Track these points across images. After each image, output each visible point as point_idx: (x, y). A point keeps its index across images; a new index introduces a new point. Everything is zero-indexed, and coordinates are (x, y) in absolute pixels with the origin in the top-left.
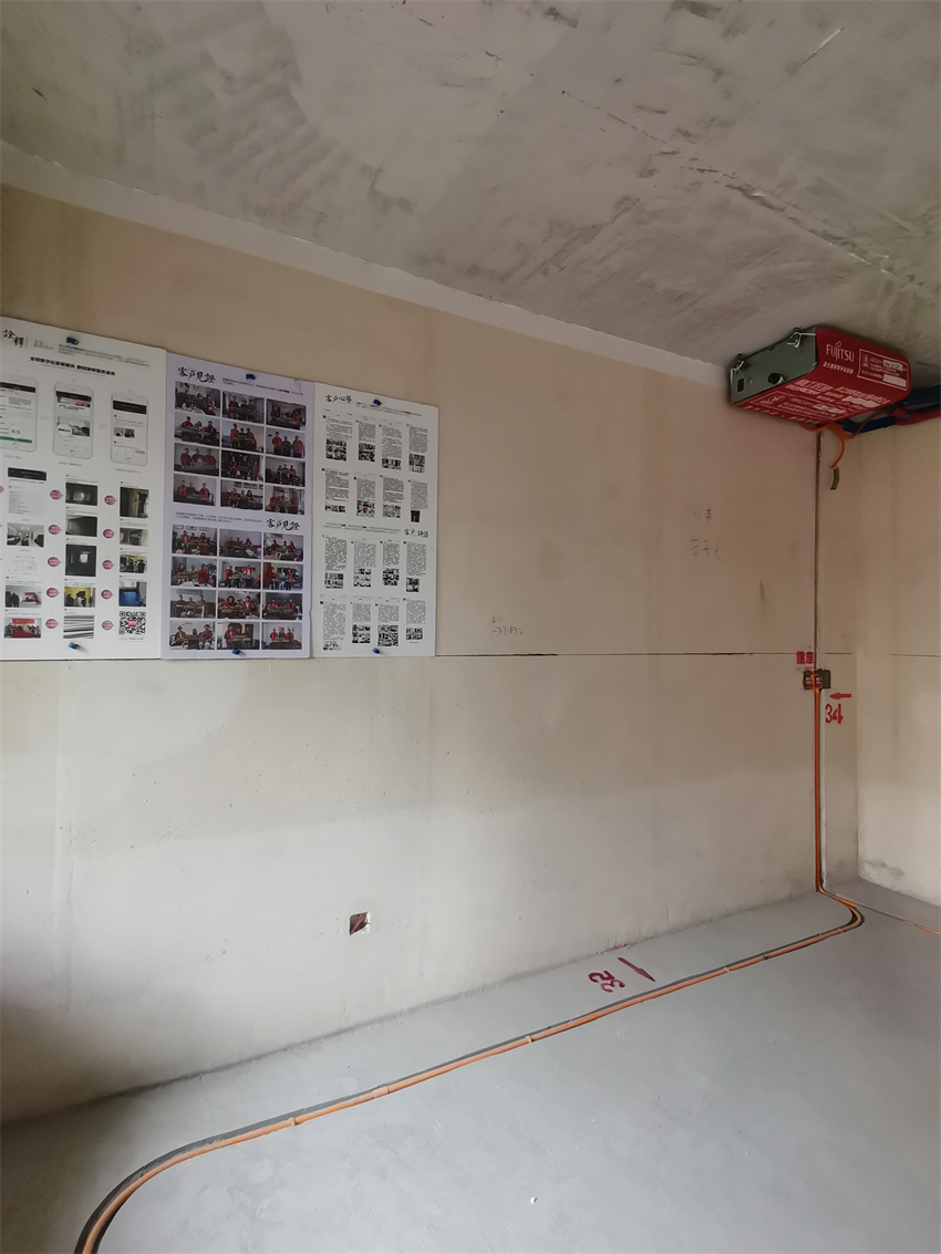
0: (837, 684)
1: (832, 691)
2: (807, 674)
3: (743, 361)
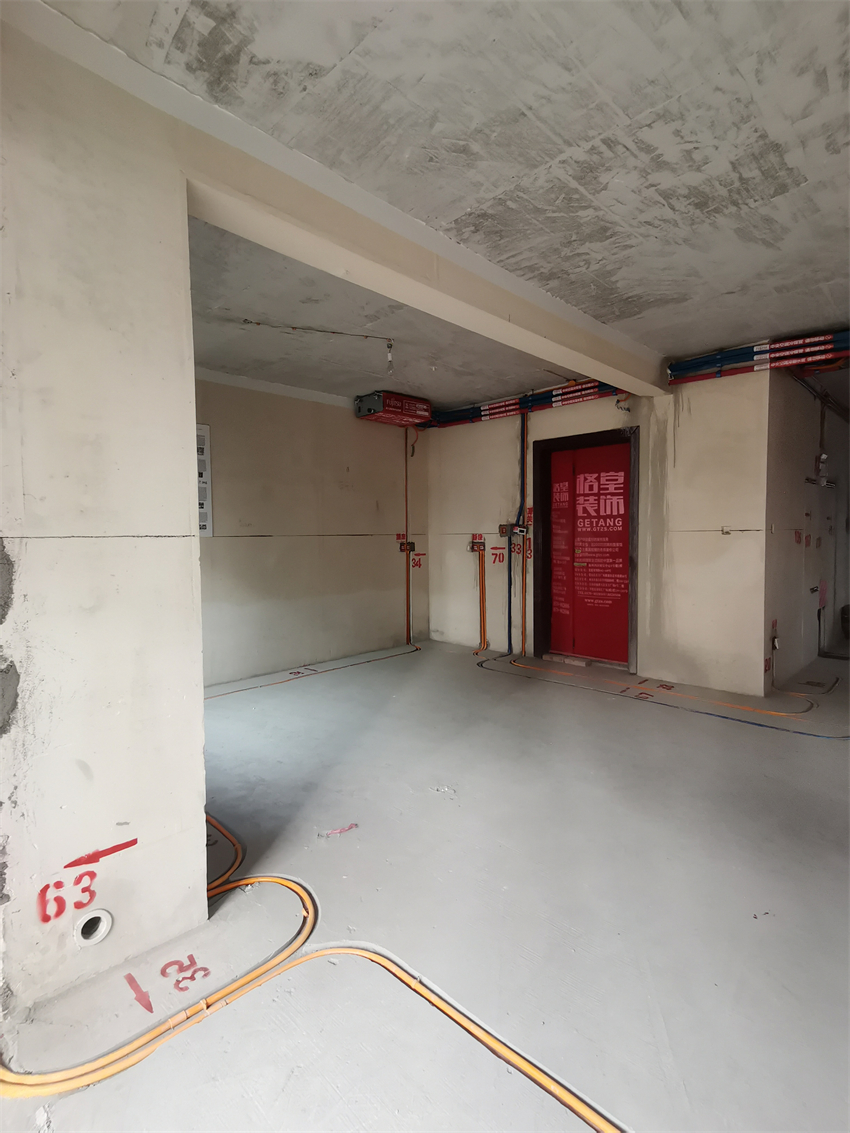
0: (418, 549)
1: (416, 552)
2: (402, 544)
3: (359, 398)
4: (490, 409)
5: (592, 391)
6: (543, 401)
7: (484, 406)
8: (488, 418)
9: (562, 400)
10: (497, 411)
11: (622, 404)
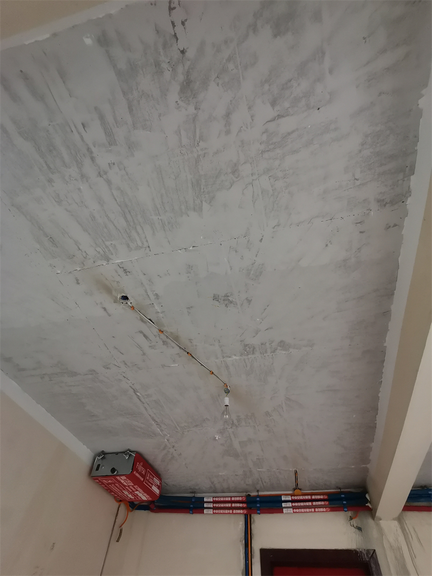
3: (103, 454)
4: (214, 502)
5: (323, 503)
6: (272, 505)
7: (208, 497)
8: (211, 511)
9: (294, 508)
10: (220, 506)
11: (354, 522)
